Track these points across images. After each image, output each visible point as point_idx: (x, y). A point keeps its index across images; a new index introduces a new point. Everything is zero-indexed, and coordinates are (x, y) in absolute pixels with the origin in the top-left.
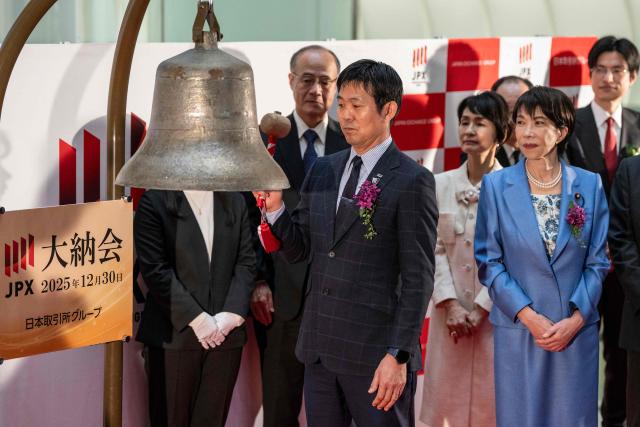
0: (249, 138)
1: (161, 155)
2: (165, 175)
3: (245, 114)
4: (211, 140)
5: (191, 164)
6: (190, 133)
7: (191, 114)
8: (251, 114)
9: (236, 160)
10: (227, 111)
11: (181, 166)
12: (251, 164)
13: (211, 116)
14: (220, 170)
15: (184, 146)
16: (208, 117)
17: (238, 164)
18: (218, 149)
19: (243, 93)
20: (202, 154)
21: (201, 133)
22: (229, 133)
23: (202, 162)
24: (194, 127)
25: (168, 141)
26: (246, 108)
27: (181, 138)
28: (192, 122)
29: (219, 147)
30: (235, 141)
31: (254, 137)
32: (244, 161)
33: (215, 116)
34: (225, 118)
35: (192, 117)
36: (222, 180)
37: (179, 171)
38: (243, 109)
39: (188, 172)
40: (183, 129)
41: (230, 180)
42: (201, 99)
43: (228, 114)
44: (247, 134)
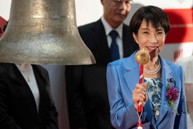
0: (71, 32)
1: (16, 42)
2: (18, 54)
3: (69, 17)
4: (47, 33)
5: (34, 47)
6: (34, 28)
7: (35, 16)
8: (72, 17)
9: (63, 45)
10: (58, 15)
11: (28, 48)
12: (72, 48)
13: (47, 17)
14: (53, 51)
15: (31, 36)
16: (45, 18)
17: (64, 48)
18: (51, 39)
19: (68, 4)
20: (41, 41)
21: (41, 28)
22: (59, 29)
23: (41, 47)
24: (37, 24)
25: (20, 33)
26: (70, 13)
27: (29, 31)
28: (35, 21)
29: (52, 37)
30: (62, 34)
31: (75, 33)
32: (68, 46)
33: (50, 18)
34: (56, 19)
35: (35, 18)
36: (54, 58)
37: (27, 52)
38: (67, 13)
39: (33, 52)
40: (30, 26)
41: (59, 58)
42: (41, 7)
43: (58, 17)
44: (70, 29)
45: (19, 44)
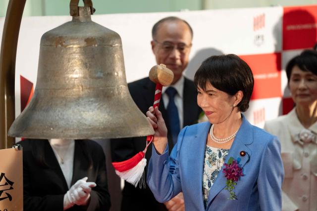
0: (119, 94)
1: (47, 111)
2: (50, 127)
3: (116, 74)
4: (88, 96)
5: (72, 117)
6: (70, 91)
7: (70, 76)
8: (120, 74)
9: (110, 112)
10: (101, 72)
11: (63, 119)
12: (122, 115)
13: (88, 76)
14: (96, 121)
15: (66, 102)
16: (85, 78)
17: (111, 116)
18: (94, 104)
19: (114, 57)
20: (81, 108)
21: (79, 91)
22: (103, 91)
23: (81, 115)
24: (74, 86)
25: (52, 98)
26: (117, 69)
27: (63, 96)
28: (72, 82)
29: (95, 102)
30: (108, 97)
31: (124, 93)
32: (116, 113)
33: (91, 77)
34: (99, 78)
35: (72, 78)
36: (98, 129)
37: (62, 123)
38: (114, 70)
39: (70, 123)
40: (65, 88)
41: (105, 129)
42: (79, 63)
43: (102, 75)
44: (118, 91)
45: (51, 113)
